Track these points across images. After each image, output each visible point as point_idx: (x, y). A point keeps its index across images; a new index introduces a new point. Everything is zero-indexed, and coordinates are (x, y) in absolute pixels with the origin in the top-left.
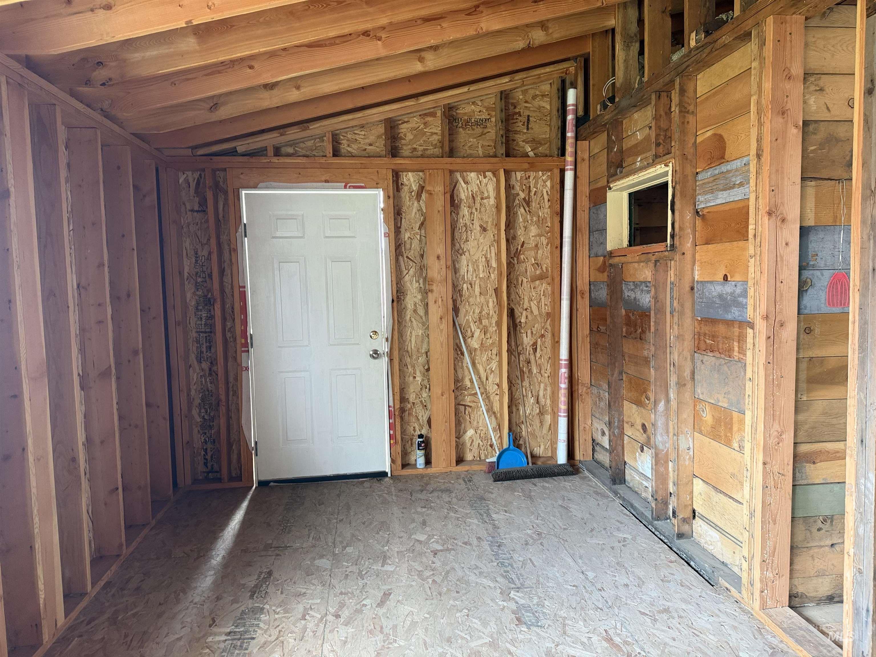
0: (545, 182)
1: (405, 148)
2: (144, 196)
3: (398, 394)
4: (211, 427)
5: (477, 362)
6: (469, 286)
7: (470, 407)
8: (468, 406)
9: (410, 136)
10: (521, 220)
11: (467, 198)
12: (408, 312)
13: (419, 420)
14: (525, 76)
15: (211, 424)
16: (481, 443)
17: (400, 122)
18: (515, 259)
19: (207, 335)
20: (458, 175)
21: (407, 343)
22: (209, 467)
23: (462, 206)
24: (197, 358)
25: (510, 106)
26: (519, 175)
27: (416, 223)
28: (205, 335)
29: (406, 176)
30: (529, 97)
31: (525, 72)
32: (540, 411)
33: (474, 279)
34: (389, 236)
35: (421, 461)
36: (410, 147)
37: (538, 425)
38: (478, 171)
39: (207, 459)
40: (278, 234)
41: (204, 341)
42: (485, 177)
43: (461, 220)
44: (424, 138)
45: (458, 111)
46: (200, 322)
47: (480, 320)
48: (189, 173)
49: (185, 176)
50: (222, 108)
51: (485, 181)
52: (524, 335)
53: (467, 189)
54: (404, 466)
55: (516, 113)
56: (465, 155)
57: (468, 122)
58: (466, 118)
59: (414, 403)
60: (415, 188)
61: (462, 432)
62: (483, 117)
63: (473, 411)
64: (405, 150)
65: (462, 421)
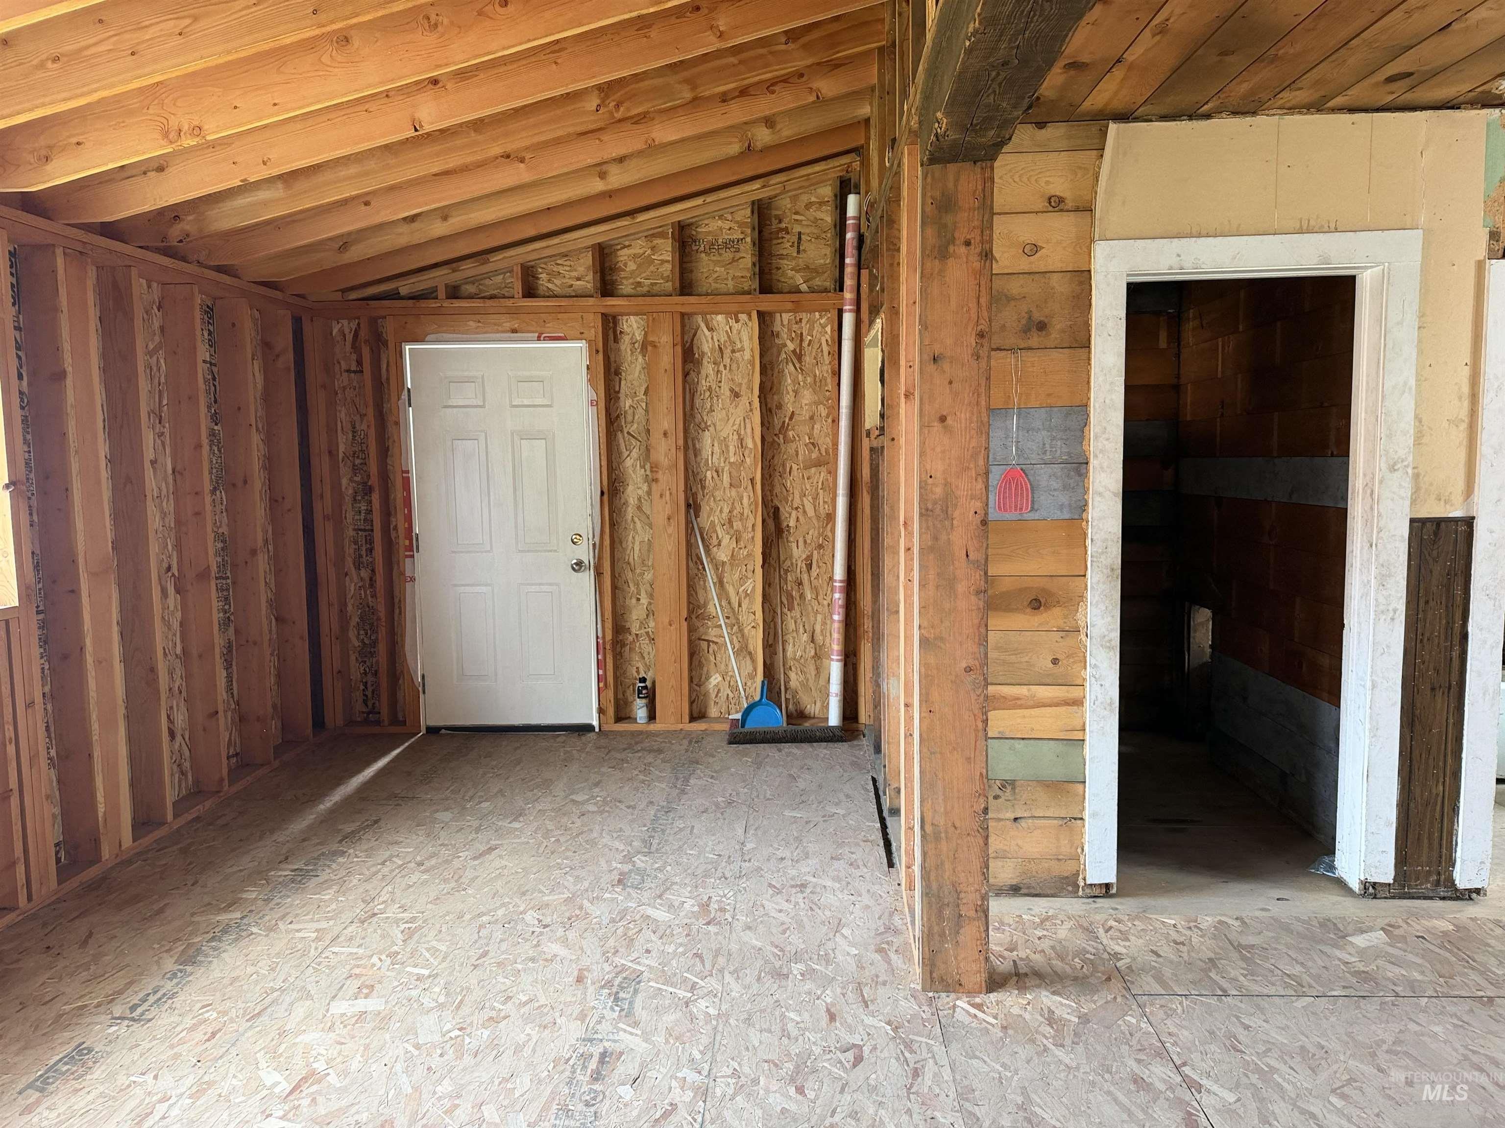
0: (823, 327)
1: (625, 282)
2: (278, 356)
3: (610, 620)
4: (372, 654)
5: (725, 580)
6: (715, 475)
7: (716, 643)
8: (713, 642)
9: (631, 266)
10: (789, 381)
11: (712, 350)
12: (629, 509)
13: (644, 658)
14: (785, 179)
15: (372, 650)
16: (731, 695)
17: (619, 247)
18: (781, 436)
19: (367, 533)
20: (699, 319)
21: (628, 552)
22: (370, 705)
23: (705, 362)
24: (354, 564)
25: (773, 219)
26: (786, 317)
27: (641, 385)
28: (364, 534)
29: (627, 321)
30: (801, 205)
31: (783, 174)
32: (816, 654)
33: (722, 464)
34: (597, 404)
35: (641, 713)
36: (631, 281)
37: (813, 673)
38: (728, 314)
39: (367, 696)
40: (451, 403)
41: (364, 541)
42: (737, 321)
43: (703, 381)
44: (652, 268)
45: (698, 230)
46: (358, 517)
47: (730, 522)
48: (345, 322)
49: (340, 325)
50: (353, 248)
51: (736, 326)
52: (794, 545)
53: (712, 338)
54: (619, 719)
55: (781, 230)
56: (709, 291)
57: (713, 245)
58: (710, 238)
59: (637, 635)
60: (639, 337)
61: (703, 677)
62: (735, 236)
63: (719, 649)
64: (626, 285)
65: (704, 662)
